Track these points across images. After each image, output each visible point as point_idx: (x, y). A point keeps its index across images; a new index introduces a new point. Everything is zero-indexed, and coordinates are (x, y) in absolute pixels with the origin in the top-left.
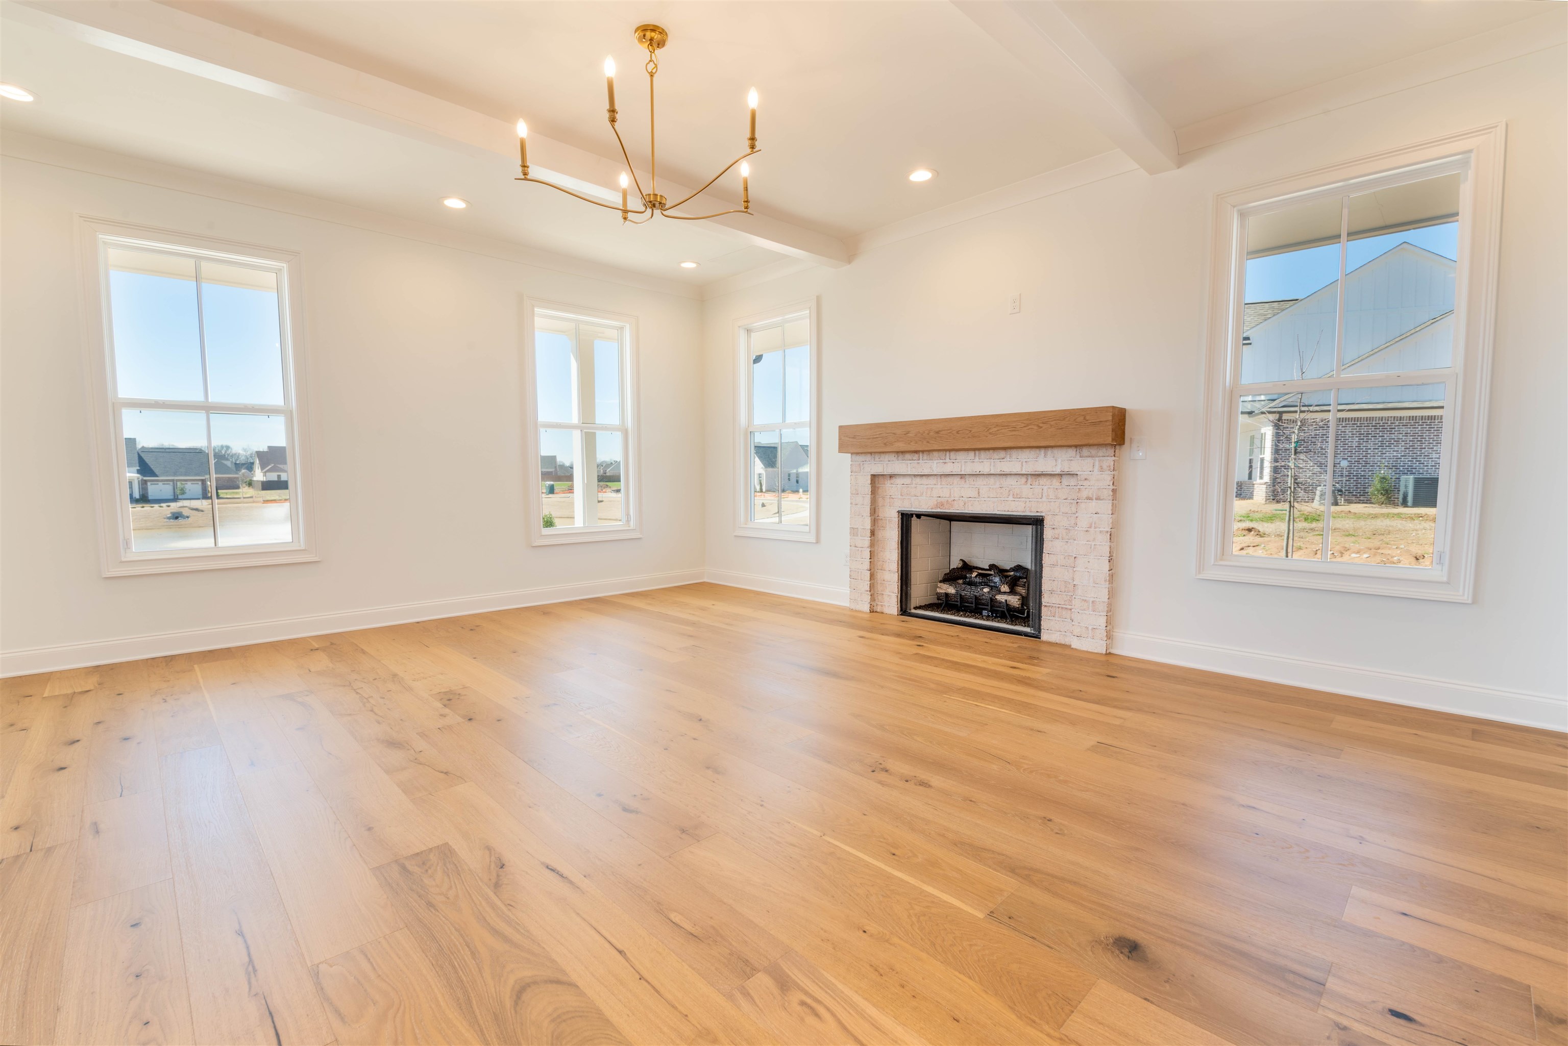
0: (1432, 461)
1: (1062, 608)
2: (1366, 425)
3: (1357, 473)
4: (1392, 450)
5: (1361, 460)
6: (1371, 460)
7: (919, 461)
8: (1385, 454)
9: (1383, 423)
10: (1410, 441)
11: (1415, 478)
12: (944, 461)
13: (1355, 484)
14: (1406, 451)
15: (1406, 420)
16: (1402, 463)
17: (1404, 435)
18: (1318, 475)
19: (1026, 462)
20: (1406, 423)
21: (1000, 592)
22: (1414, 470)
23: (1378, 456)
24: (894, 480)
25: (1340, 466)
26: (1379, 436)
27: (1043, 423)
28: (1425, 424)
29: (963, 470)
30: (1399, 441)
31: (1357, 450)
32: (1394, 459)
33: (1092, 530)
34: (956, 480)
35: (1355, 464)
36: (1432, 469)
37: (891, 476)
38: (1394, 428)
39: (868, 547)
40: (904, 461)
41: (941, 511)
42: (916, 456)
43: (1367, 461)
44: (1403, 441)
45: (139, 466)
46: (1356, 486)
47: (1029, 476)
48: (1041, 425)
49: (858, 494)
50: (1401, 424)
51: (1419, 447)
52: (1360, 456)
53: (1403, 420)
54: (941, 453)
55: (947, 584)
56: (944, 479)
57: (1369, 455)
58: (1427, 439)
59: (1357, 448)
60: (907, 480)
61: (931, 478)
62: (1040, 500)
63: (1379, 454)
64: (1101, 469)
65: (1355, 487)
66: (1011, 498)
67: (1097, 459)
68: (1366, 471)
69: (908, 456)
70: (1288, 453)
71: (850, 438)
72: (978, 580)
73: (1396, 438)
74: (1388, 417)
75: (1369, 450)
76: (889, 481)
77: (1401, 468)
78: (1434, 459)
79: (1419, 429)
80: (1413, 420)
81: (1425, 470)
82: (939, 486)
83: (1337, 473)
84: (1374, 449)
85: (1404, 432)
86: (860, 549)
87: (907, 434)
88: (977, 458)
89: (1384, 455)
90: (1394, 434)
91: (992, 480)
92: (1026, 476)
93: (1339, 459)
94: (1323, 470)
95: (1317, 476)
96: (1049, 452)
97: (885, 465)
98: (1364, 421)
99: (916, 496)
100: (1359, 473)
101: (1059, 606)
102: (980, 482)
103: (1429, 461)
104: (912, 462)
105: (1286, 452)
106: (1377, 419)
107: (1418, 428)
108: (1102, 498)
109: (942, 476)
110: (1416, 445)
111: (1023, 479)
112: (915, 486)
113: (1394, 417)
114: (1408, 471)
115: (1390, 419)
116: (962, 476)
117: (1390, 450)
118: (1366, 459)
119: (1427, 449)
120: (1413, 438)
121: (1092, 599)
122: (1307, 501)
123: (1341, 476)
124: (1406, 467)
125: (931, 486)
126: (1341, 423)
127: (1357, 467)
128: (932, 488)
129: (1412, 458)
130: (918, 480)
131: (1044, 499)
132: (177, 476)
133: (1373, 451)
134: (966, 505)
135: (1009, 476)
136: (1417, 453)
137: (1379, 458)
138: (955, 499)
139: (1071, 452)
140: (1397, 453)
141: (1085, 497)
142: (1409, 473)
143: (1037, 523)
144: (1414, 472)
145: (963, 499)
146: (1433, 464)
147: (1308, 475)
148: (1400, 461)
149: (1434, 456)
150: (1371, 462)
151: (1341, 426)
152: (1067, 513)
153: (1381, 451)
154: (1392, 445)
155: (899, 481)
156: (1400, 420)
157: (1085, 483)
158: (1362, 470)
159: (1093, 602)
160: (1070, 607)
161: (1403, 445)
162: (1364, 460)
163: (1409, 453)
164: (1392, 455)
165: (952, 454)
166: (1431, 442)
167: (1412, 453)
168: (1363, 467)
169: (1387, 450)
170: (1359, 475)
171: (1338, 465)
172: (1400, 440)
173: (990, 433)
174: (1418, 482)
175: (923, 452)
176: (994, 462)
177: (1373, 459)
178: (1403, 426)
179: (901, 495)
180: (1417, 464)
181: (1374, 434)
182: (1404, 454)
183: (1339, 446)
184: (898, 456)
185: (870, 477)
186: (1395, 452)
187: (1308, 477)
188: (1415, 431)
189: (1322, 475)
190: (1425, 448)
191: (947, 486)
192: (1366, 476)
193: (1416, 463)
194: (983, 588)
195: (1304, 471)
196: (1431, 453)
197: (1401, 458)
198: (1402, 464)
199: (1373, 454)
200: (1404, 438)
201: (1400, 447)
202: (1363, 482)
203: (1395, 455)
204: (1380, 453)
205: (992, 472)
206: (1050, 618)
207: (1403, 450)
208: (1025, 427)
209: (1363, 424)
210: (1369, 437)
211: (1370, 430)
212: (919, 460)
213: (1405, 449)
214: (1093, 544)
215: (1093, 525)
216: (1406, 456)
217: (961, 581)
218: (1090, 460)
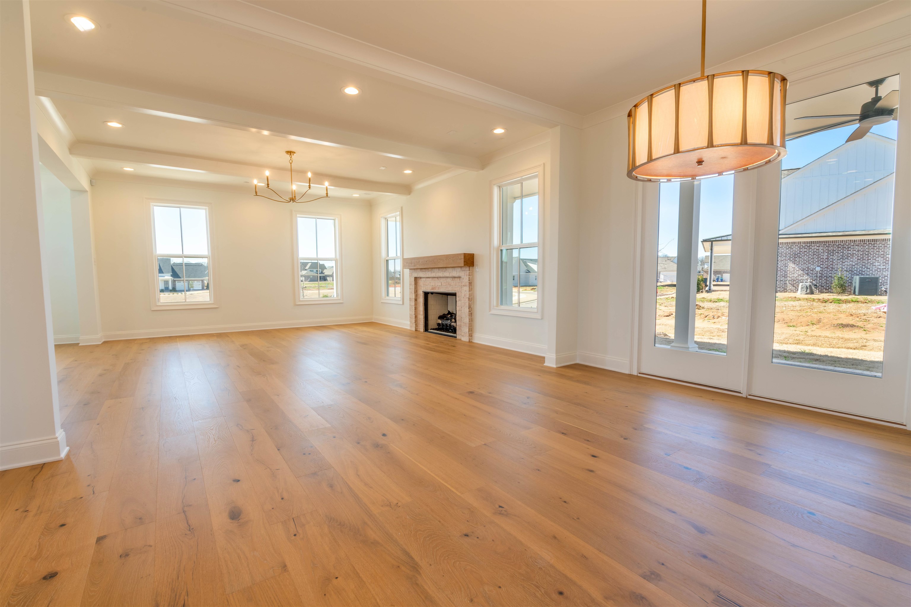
0: (875, 267)
2: (832, 245)
3: (826, 275)
4: (849, 260)
5: (829, 267)
6: (836, 266)
8: (845, 263)
9: (843, 244)
10: (861, 255)
11: (860, 278)
13: (825, 281)
14: (858, 261)
15: (858, 242)
16: (855, 268)
17: (856, 251)
18: (802, 276)
20: (858, 244)
22: (863, 273)
23: (840, 264)
25: (815, 271)
26: (841, 252)
28: (870, 244)
30: (854, 255)
31: (826, 261)
32: (850, 266)
35: (825, 269)
36: (875, 272)
38: (851, 247)
43: (833, 267)
44: (856, 255)
45: (172, 273)
46: (826, 282)
50: (855, 245)
51: (867, 259)
52: (828, 264)
53: (856, 242)
57: (834, 264)
58: (872, 254)
59: (826, 259)
63: (841, 263)
65: (825, 283)
68: (832, 273)
70: (782, 263)
73: (851, 253)
74: (847, 240)
75: (834, 261)
77: (855, 271)
78: (876, 266)
79: (867, 247)
80: (862, 242)
81: (871, 272)
83: (814, 275)
84: (837, 260)
85: (857, 250)
89: (844, 264)
90: (851, 250)
93: (815, 266)
94: (804, 273)
95: (801, 276)
98: (831, 243)
100: (828, 275)
103: (873, 267)
106: (840, 241)
107: (866, 247)
110: (865, 257)
113: (850, 240)
114: (859, 273)
115: (847, 242)
117: (847, 260)
118: (832, 266)
119: (872, 260)
120: (862, 253)
122: (795, 291)
123: (816, 276)
124: (858, 271)
126: (816, 244)
127: (826, 271)
129: (862, 266)
132: (190, 278)
133: (837, 261)
136: (865, 262)
137: (841, 265)
139: (460, 269)
140: (852, 263)
146: (876, 269)
147: (795, 276)
148: (854, 267)
149: (877, 264)
150: (836, 268)
151: (816, 246)
153: (842, 261)
154: (849, 258)
156: (854, 242)
158: (830, 273)
161: (856, 257)
162: (831, 266)
163: (860, 262)
164: (849, 264)
166: (874, 255)
167: (862, 263)
168: (830, 271)
169: (846, 260)
170: (828, 276)
171: (814, 270)
172: (854, 254)
174: (863, 281)
177: (837, 266)
178: (856, 245)
180: (866, 269)
181: (838, 251)
182: (857, 263)
183: (815, 258)
184: (421, 270)
186: (851, 262)
187: (795, 277)
188: (864, 248)
189: (805, 276)
190: (870, 259)
192: (832, 276)
193: (865, 269)
195: (793, 274)
196: (875, 262)
197: (855, 266)
198: (855, 269)
199: (837, 263)
200: (857, 253)
201: (854, 259)
202: (830, 280)
203: (851, 263)
204: (841, 262)
207: (856, 260)
209: (830, 245)
210: (834, 252)
211: (835, 249)
213: (857, 260)
216: (858, 264)
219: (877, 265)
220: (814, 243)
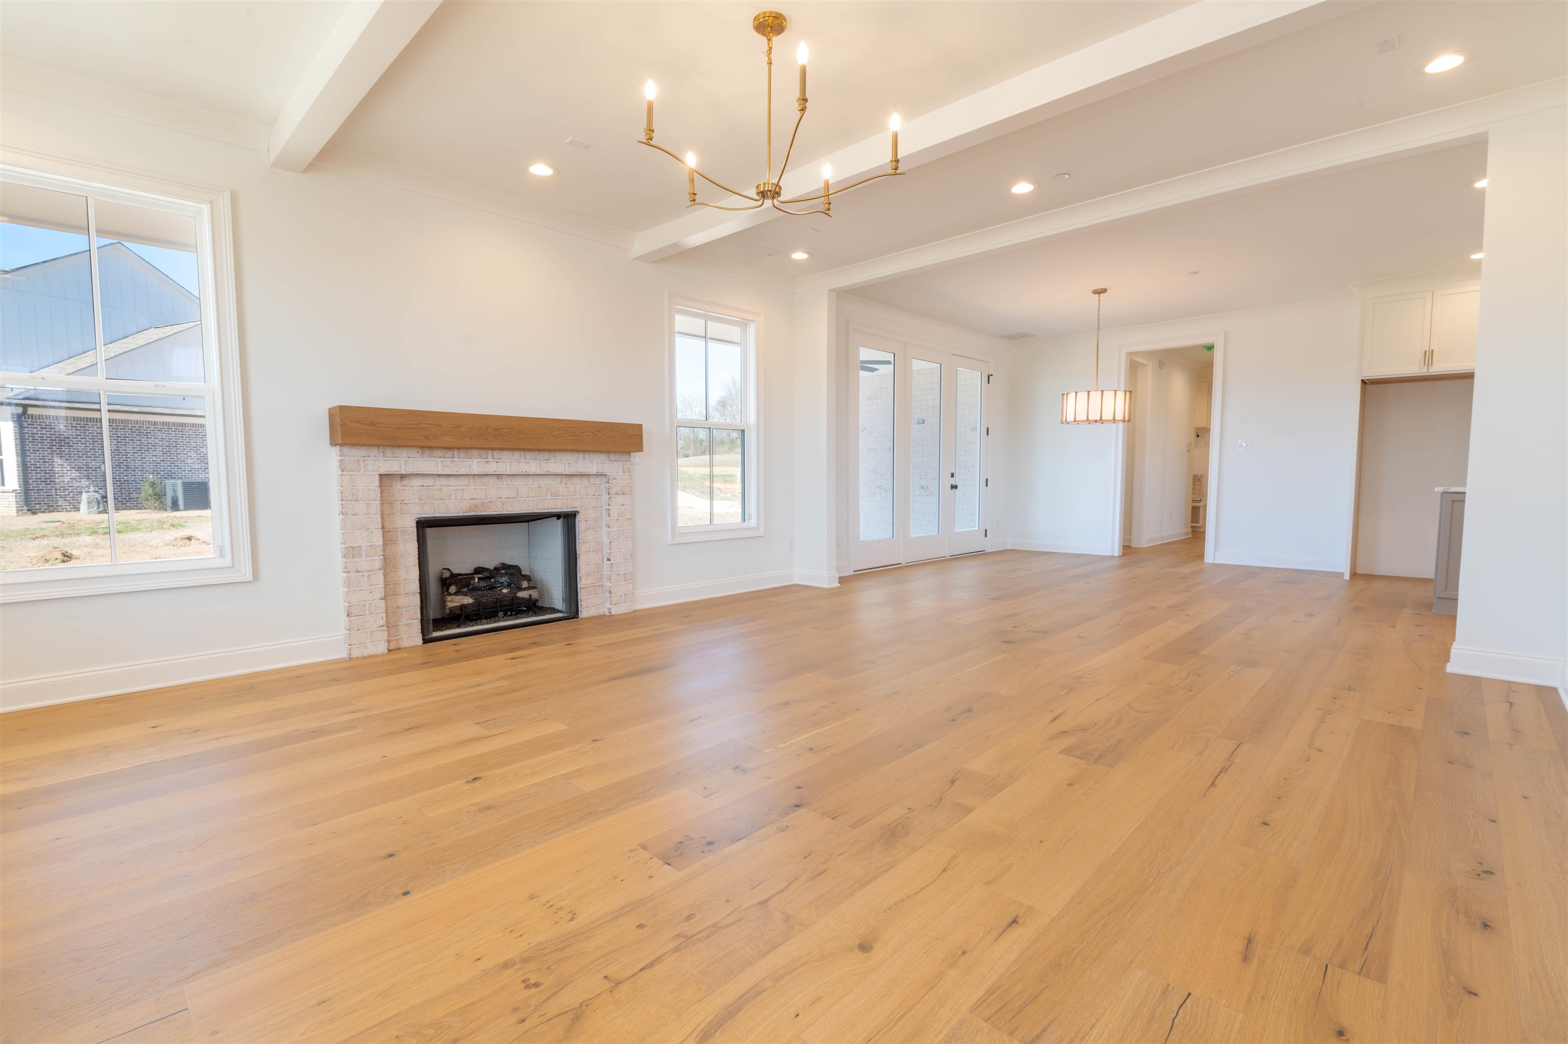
0: (188, 466)
1: (596, 586)
2: (122, 427)
3: (119, 478)
4: (151, 454)
5: (122, 464)
6: (132, 464)
7: (453, 460)
8: (145, 458)
9: (139, 427)
10: (166, 446)
11: (183, 482)
12: (486, 460)
13: (119, 490)
14: (164, 456)
15: (160, 425)
16: (162, 467)
17: (160, 440)
18: (78, 480)
19: (568, 464)
20: (160, 428)
21: (520, 589)
22: (173, 475)
23: (138, 460)
24: (406, 482)
25: (101, 471)
26: (137, 440)
27: (597, 431)
28: (177, 430)
29: (508, 470)
30: (156, 446)
31: (116, 453)
32: (153, 463)
33: (620, 518)
34: (492, 480)
35: (116, 468)
36: (189, 473)
37: (402, 477)
38: (150, 433)
39: (380, 569)
40: (433, 459)
41: (476, 514)
42: (449, 453)
43: (128, 466)
44: (160, 446)
46: (121, 491)
47: (564, 476)
48: (596, 433)
49: (358, 500)
50: (156, 429)
51: (175, 453)
52: (120, 460)
53: (158, 425)
54: (482, 452)
55: (460, 595)
56: (478, 481)
57: (129, 459)
58: (181, 445)
59: (116, 451)
60: (429, 481)
61: (462, 478)
62: (574, 497)
63: (139, 459)
64: (624, 471)
65: (120, 493)
66: (549, 497)
67: (620, 463)
68: (128, 476)
69: (437, 453)
70: (38, 454)
71: (362, 424)
72: (483, 584)
73: (153, 442)
74: (143, 421)
75: (129, 454)
76: (399, 483)
77: (162, 473)
78: (189, 465)
79: (173, 435)
81: (183, 474)
82: (472, 487)
83: (99, 478)
84: (133, 453)
85: (160, 437)
86: (366, 574)
87: (458, 427)
88: (522, 458)
89: (144, 460)
90: (151, 438)
91: (530, 480)
92: (561, 476)
93: (99, 463)
94: (82, 475)
95: (76, 481)
96: (587, 455)
97: (402, 463)
98: (119, 423)
99: (442, 499)
100: (122, 478)
101: (593, 585)
102: (518, 482)
103: (185, 466)
104: (444, 459)
105: (36, 453)
106: (133, 422)
107: (171, 434)
108: (625, 493)
109: (476, 477)
110: (172, 450)
111: (559, 480)
112: (440, 487)
113: (149, 422)
114: (169, 476)
115: (145, 423)
116: (499, 476)
117: (149, 454)
118: (127, 463)
119: (182, 455)
120: (168, 444)
121: (624, 572)
122: (69, 510)
123: (103, 481)
124: (166, 472)
125: (462, 487)
126: (95, 423)
127: (119, 472)
128: (463, 489)
129: (170, 463)
130: (444, 481)
131: (578, 496)
133: (133, 455)
134: (504, 506)
135: (546, 477)
136: (174, 458)
137: (140, 462)
138: (492, 500)
139: (603, 457)
140: (156, 458)
141: (614, 493)
142: (169, 477)
143: (569, 519)
144: (174, 477)
145: (501, 499)
146: (190, 469)
147: (66, 480)
148: (160, 466)
149: (189, 461)
150: (132, 467)
151: (95, 427)
152: (595, 507)
153: (140, 455)
154: (151, 450)
155: (416, 482)
156: (155, 425)
157: (614, 482)
158: (125, 474)
159: (624, 574)
160: (601, 584)
161: (160, 449)
162: (125, 464)
163: (167, 458)
164: (151, 460)
165: (496, 453)
166: (185, 448)
167: (170, 459)
168: (125, 472)
169: (147, 454)
170: (122, 480)
171: (99, 469)
172: (158, 445)
173: (553, 436)
174: (187, 486)
175: (459, 449)
176: (540, 463)
177: (134, 463)
178: (158, 431)
179: (420, 499)
180: (176, 469)
181: (132, 437)
182: (163, 458)
183: (97, 448)
184: (423, 453)
185: (377, 478)
186: (154, 457)
187: (66, 482)
188: (170, 436)
189: (83, 480)
190: (180, 454)
191: (483, 487)
192: (129, 481)
193: (174, 468)
194: (502, 589)
195: (60, 476)
196: (187, 459)
197: (160, 463)
198: (162, 469)
199: (133, 458)
200: (160, 442)
201: (158, 452)
202: (127, 487)
203: (154, 459)
204: (139, 457)
205: (538, 472)
206: (588, 597)
207: (161, 454)
208: (583, 433)
209: (119, 426)
210: (126, 440)
211: (127, 433)
212: (454, 458)
213: (163, 454)
214: (622, 529)
215: (621, 515)
216: (164, 461)
217: (465, 589)
218: (615, 464)
219: (191, 464)
220: (92, 421)
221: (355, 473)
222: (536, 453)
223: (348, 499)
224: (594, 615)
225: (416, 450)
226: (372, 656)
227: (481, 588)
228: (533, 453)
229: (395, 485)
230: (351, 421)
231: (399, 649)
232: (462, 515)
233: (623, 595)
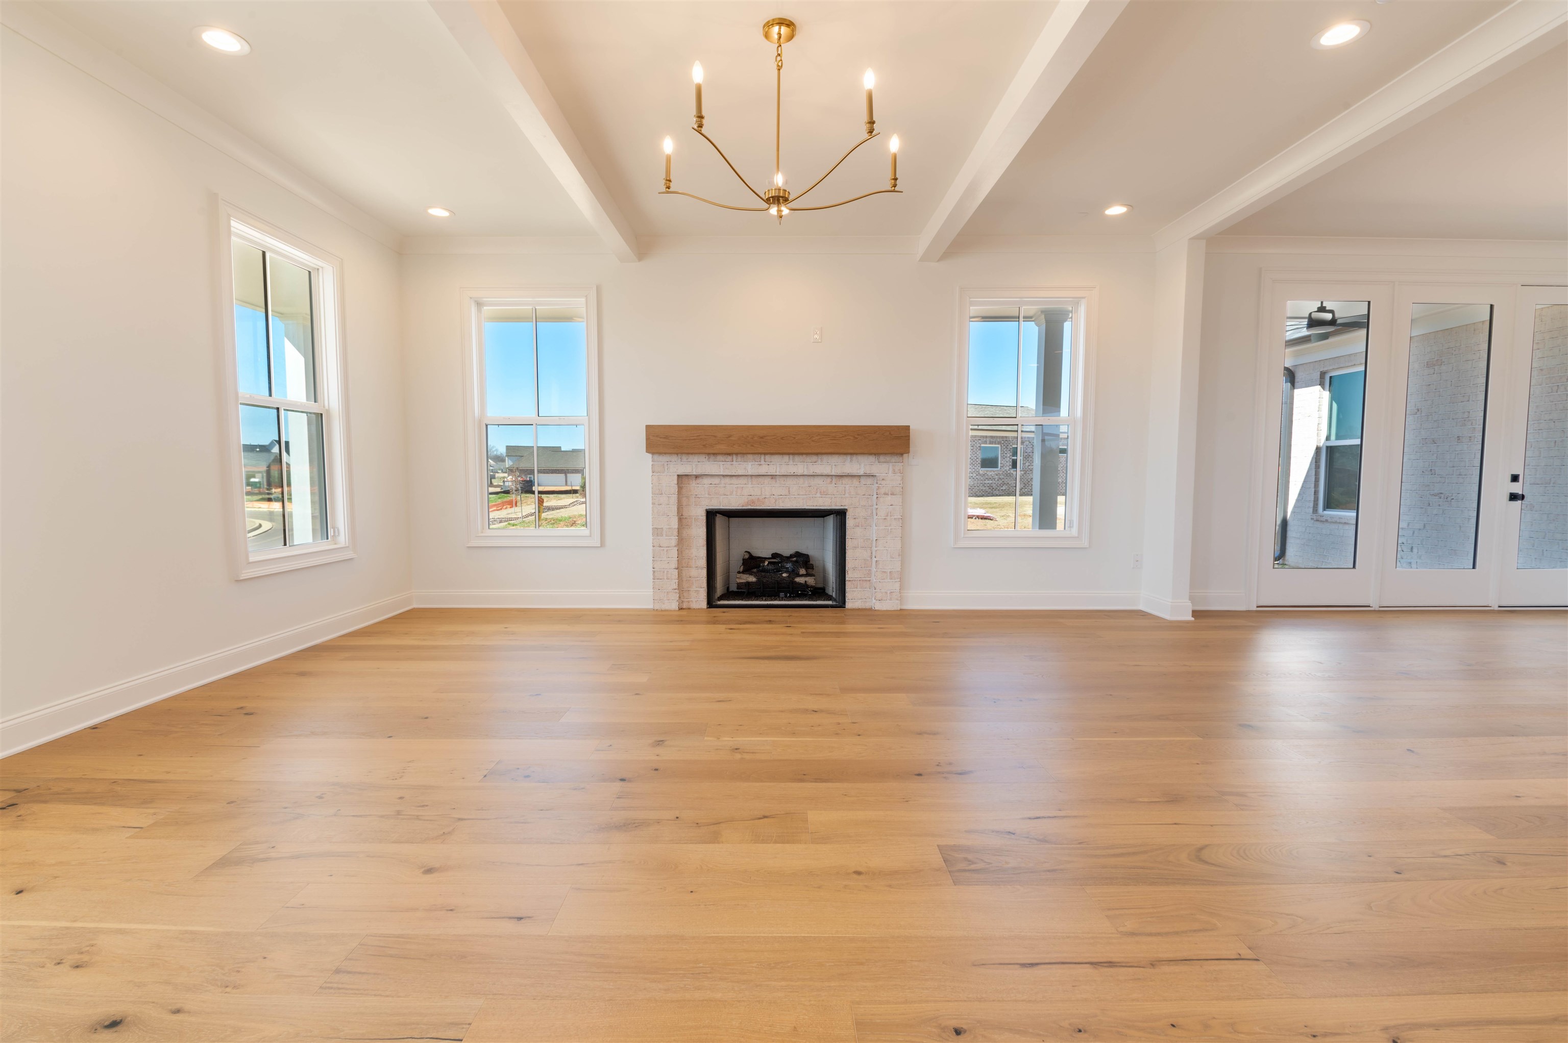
1: (863, 580)
7: (732, 463)
12: (759, 463)
19: (835, 465)
21: (799, 575)
24: (699, 480)
27: (858, 435)
29: (778, 471)
33: (889, 518)
34: (768, 480)
37: (697, 477)
39: (675, 546)
40: (715, 463)
41: (752, 508)
42: (729, 458)
47: (834, 477)
48: (856, 436)
49: (662, 494)
54: (756, 456)
55: (747, 574)
56: (755, 480)
60: (716, 480)
61: (742, 478)
62: (843, 496)
64: (894, 472)
66: (818, 495)
67: (891, 464)
69: (720, 458)
71: (661, 438)
72: (770, 567)
76: (694, 481)
82: (750, 486)
86: (665, 549)
87: (729, 437)
88: (791, 461)
91: (801, 480)
92: (831, 477)
96: (854, 458)
97: (694, 466)
99: (725, 495)
101: (860, 579)
102: (790, 482)
104: (725, 463)
108: (895, 493)
109: (753, 477)
111: (829, 480)
112: (724, 485)
116: (773, 477)
121: (889, 570)
125: (742, 486)
128: (743, 487)
130: (727, 480)
131: (847, 495)
134: (777, 502)
135: (816, 477)
138: (767, 497)
139: (872, 459)
141: (883, 493)
143: (841, 515)
145: (774, 496)
152: (865, 506)
155: (706, 481)
157: (883, 482)
159: (890, 572)
160: (869, 579)
165: (768, 457)
173: (813, 441)
175: (737, 454)
176: (807, 465)
179: (709, 494)
184: (709, 458)
185: (676, 477)
191: (759, 486)
194: (783, 573)
205: (805, 473)
206: (854, 590)
208: (843, 437)
212: (733, 461)
214: (890, 528)
215: (889, 514)
217: (755, 570)
218: (885, 465)
221: (661, 474)
222: (804, 456)
223: (657, 492)
224: (860, 607)
225: (704, 456)
226: (667, 610)
227: (769, 570)
228: (801, 456)
229: (691, 483)
230: (654, 436)
231: (689, 609)
232: (741, 508)
233: (889, 592)
